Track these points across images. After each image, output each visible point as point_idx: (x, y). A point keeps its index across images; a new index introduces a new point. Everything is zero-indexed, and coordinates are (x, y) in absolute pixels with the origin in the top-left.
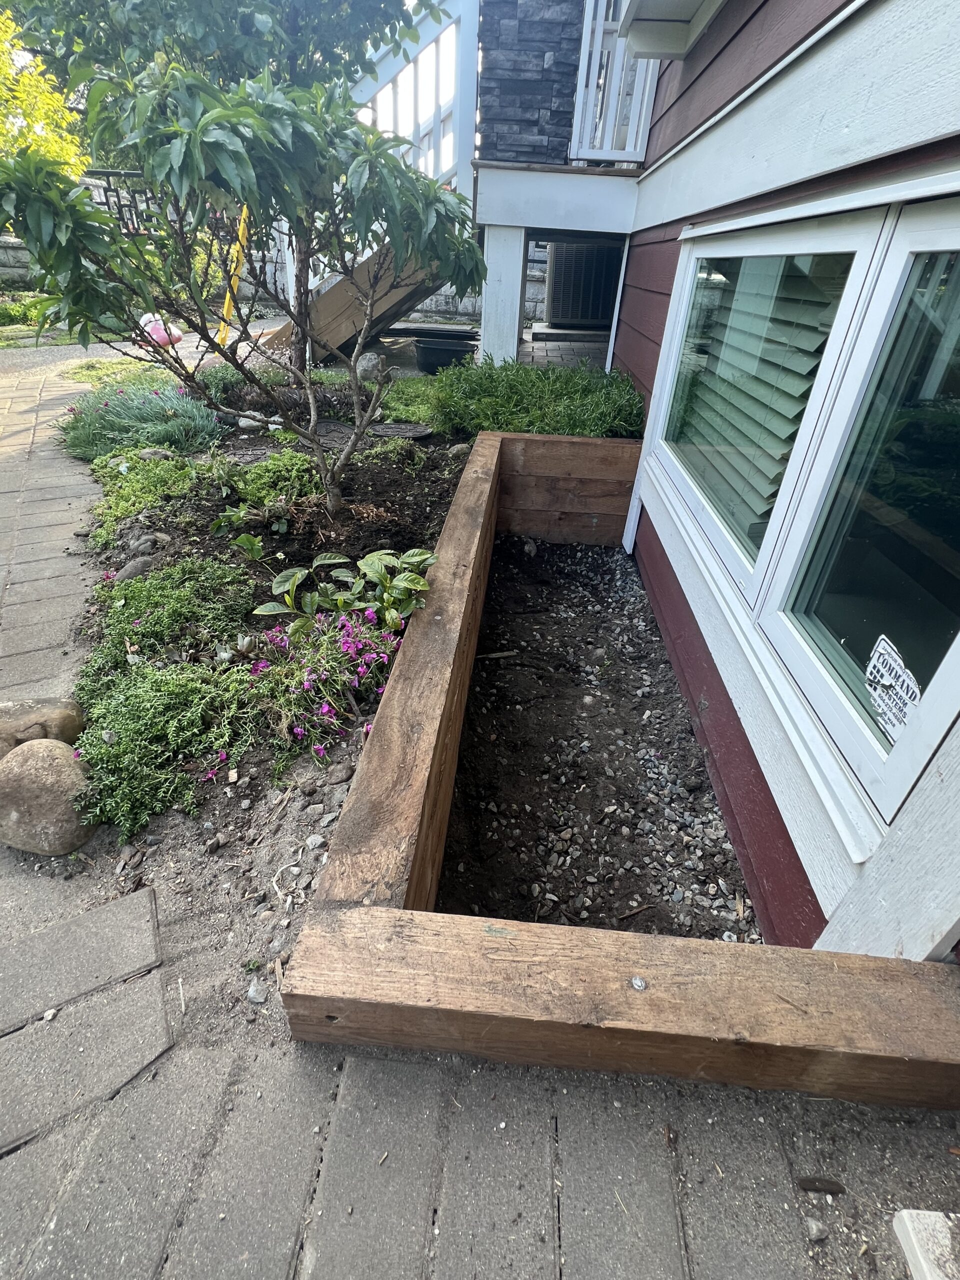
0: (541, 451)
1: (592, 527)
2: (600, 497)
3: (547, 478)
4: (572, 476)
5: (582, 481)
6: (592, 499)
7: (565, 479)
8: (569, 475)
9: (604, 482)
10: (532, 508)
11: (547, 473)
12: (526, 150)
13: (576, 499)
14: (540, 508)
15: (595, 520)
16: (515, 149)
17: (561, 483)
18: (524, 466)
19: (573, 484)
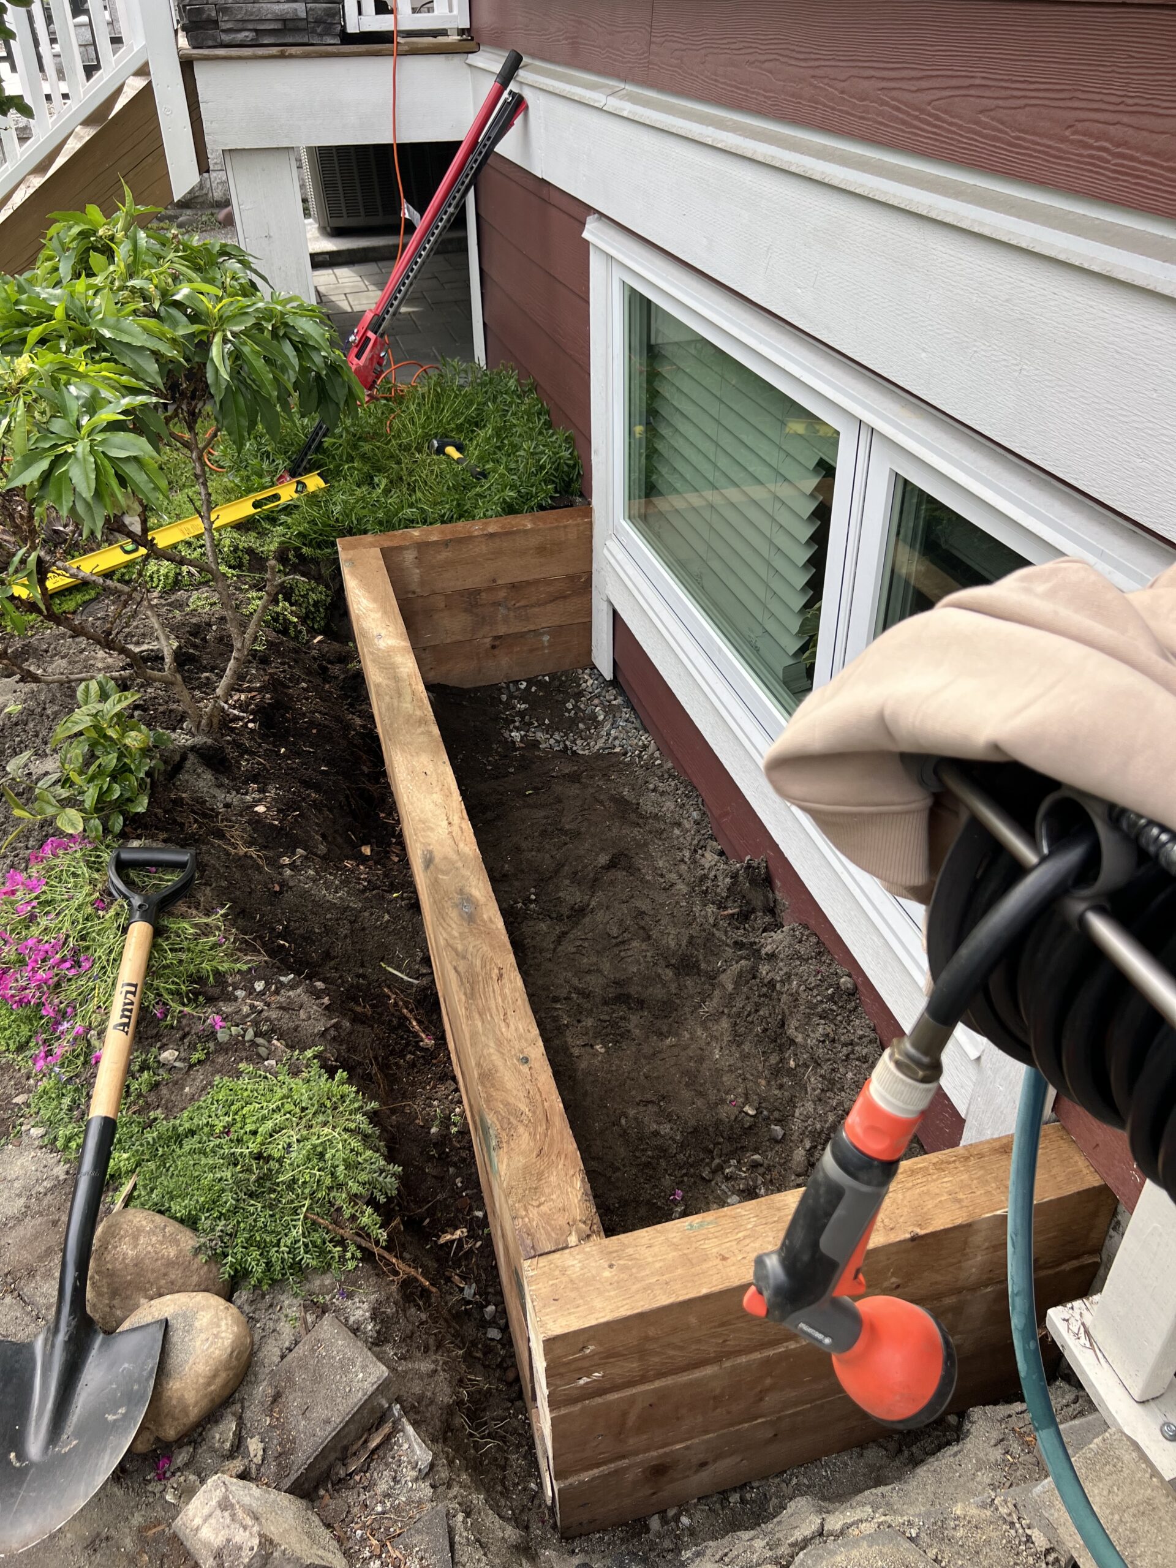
0: (444, 555)
1: (543, 648)
2: (546, 603)
3: (461, 593)
4: (499, 582)
5: (514, 586)
6: (537, 609)
7: (489, 589)
8: (494, 581)
9: (548, 581)
10: (449, 641)
11: (460, 585)
12: (272, 27)
13: (512, 614)
14: (460, 638)
15: (546, 638)
16: (250, 26)
17: (484, 595)
18: (422, 583)
19: (502, 594)
